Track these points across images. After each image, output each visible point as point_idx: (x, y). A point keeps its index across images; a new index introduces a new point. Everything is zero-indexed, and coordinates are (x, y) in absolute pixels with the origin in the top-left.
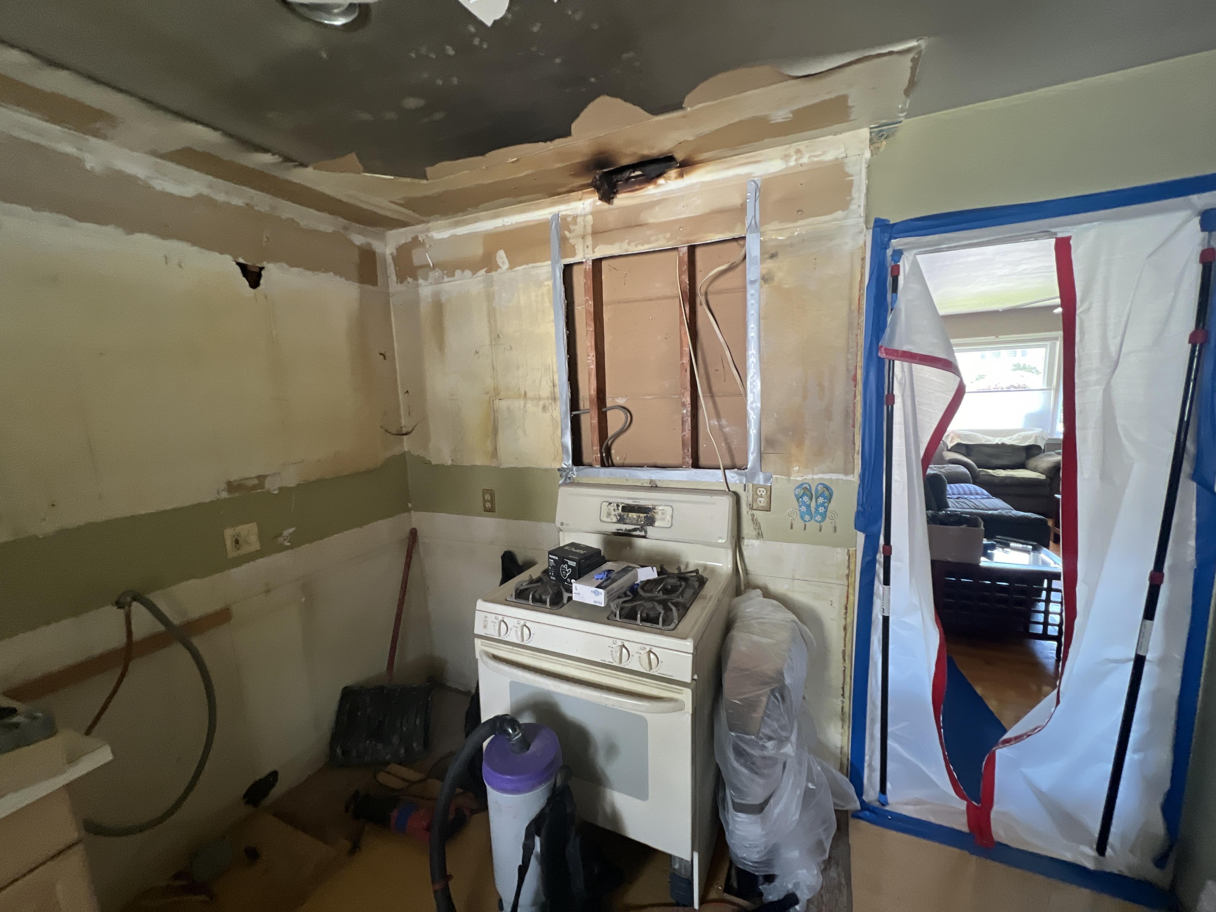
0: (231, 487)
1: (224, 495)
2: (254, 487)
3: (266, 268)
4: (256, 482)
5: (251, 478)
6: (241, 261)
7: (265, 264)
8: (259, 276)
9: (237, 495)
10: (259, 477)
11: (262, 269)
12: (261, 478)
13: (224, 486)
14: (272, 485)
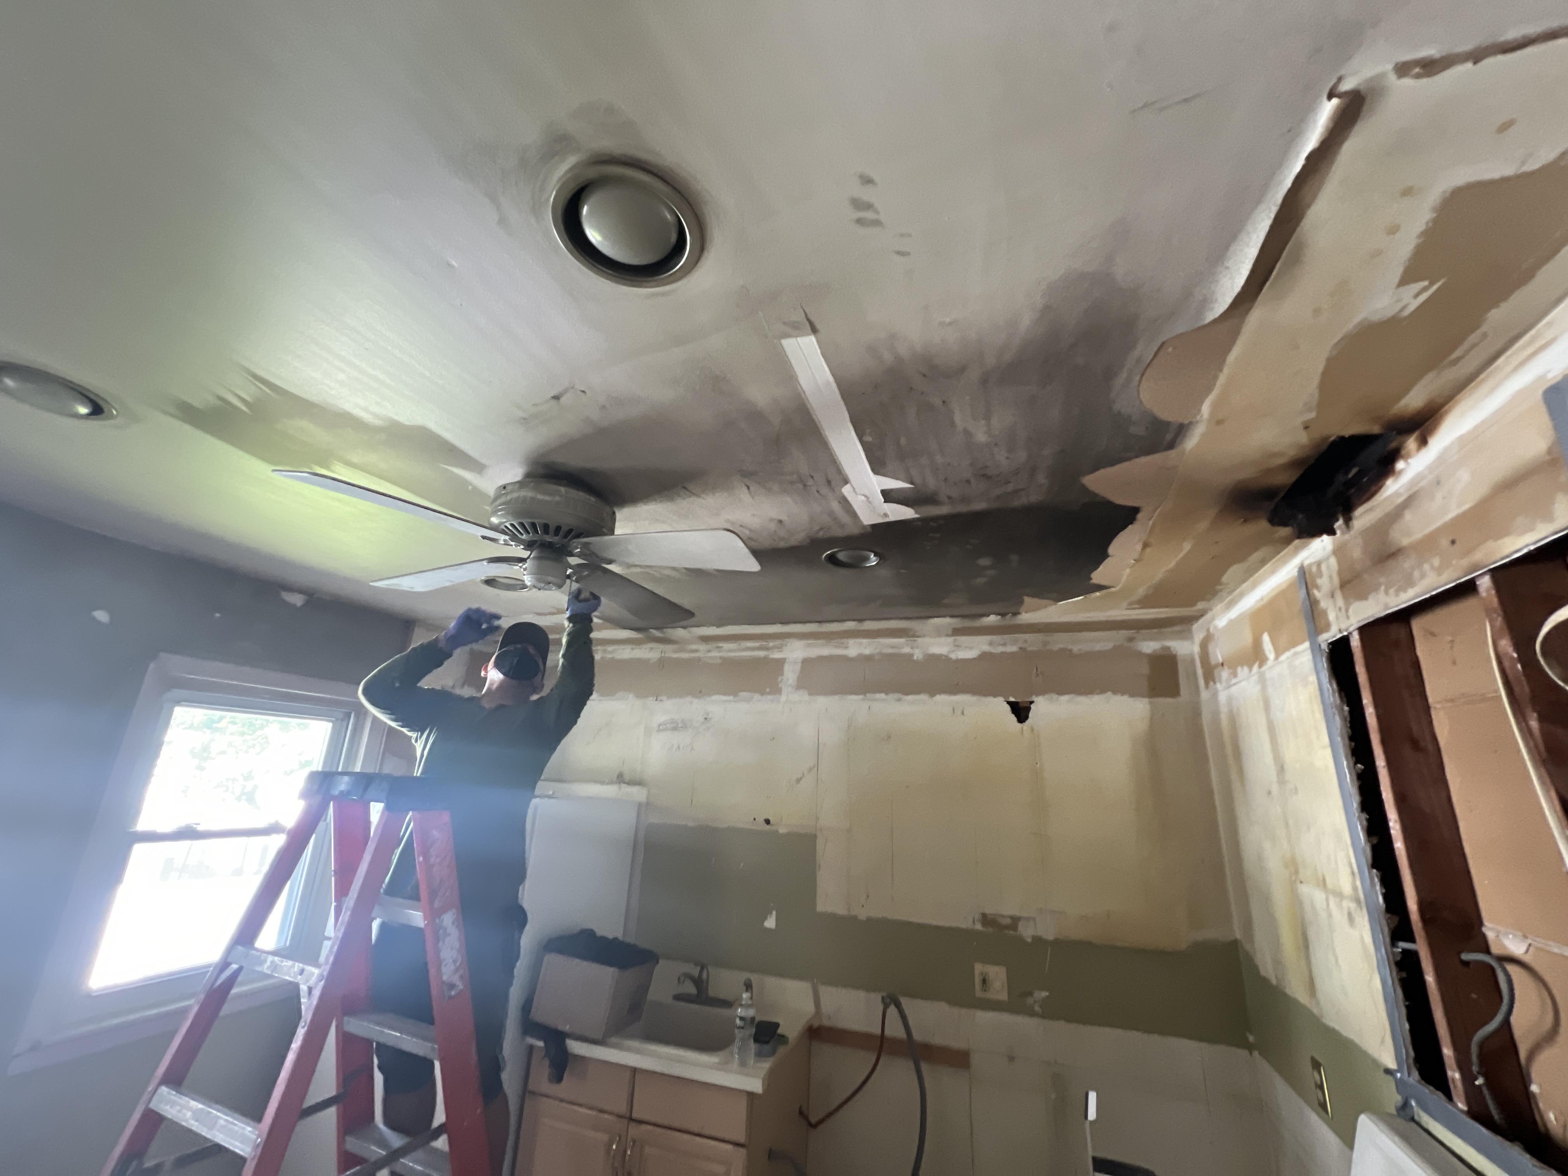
0: (986, 920)
1: (979, 927)
2: (1007, 927)
3: (1035, 703)
4: (1009, 921)
5: (1003, 916)
6: (1012, 699)
7: (1034, 698)
8: (1028, 709)
9: (990, 930)
10: (1012, 918)
11: (1032, 702)
12: (1015, 920)
13: (977, 917)
14: (1027, 932)
